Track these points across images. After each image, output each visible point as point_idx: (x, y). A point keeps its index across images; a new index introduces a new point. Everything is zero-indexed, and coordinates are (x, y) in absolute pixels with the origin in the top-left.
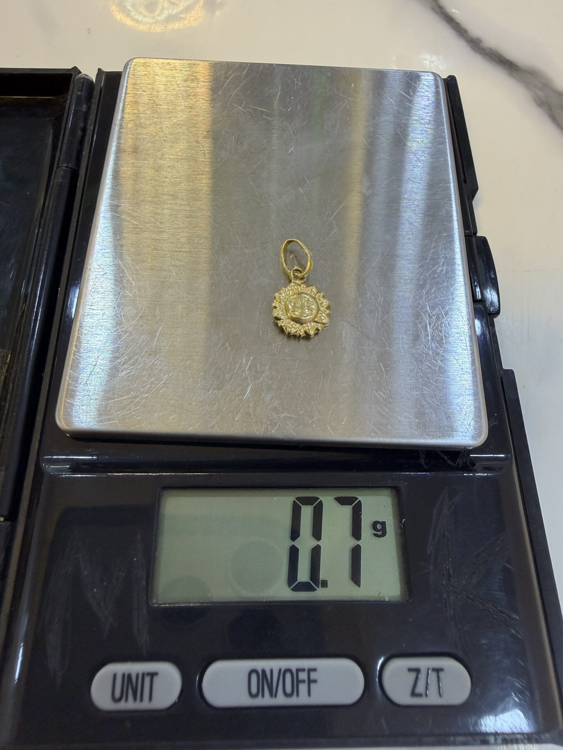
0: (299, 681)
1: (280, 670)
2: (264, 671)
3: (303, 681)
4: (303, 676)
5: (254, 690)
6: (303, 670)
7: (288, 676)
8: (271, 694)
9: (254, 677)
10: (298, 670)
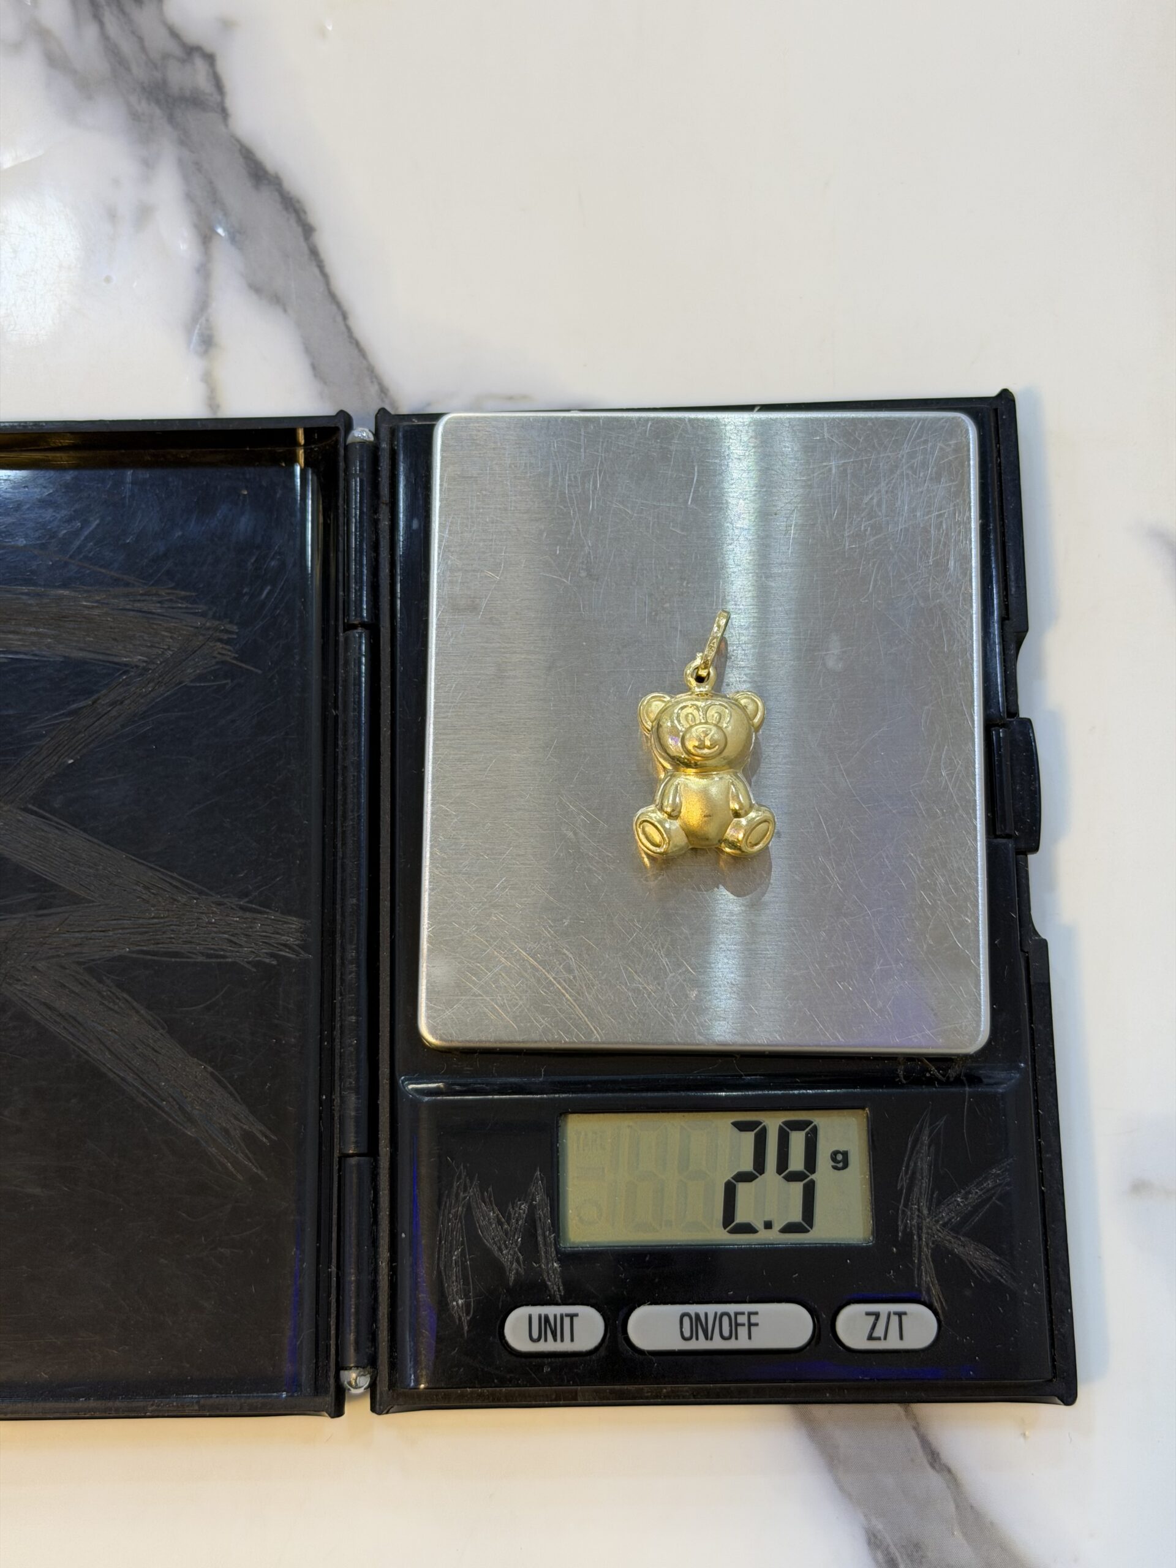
0: (737, 1325)
1: (716, 1314)
2: (697, 1316)
3: (743, 1325)
4: (742, 1319)
5: (687, 1334)
6: (743, 1313)
7: (725, 1320)
8: (707, 1338)
9: (686, 1320)
10: (736, 1314)
